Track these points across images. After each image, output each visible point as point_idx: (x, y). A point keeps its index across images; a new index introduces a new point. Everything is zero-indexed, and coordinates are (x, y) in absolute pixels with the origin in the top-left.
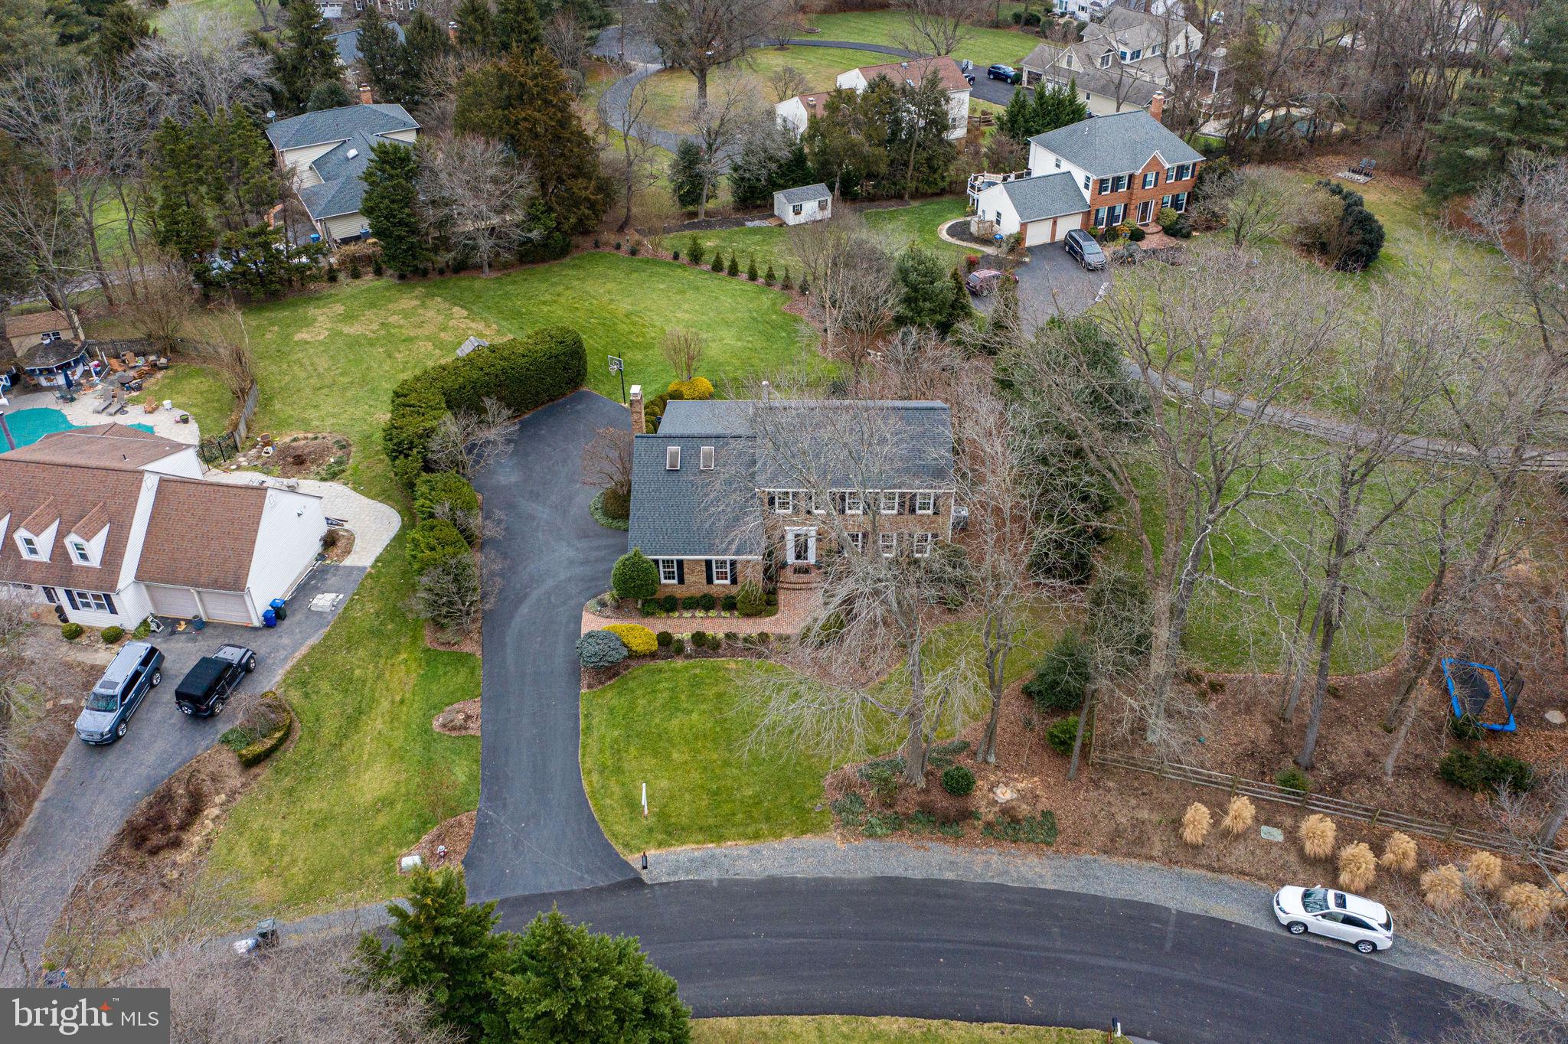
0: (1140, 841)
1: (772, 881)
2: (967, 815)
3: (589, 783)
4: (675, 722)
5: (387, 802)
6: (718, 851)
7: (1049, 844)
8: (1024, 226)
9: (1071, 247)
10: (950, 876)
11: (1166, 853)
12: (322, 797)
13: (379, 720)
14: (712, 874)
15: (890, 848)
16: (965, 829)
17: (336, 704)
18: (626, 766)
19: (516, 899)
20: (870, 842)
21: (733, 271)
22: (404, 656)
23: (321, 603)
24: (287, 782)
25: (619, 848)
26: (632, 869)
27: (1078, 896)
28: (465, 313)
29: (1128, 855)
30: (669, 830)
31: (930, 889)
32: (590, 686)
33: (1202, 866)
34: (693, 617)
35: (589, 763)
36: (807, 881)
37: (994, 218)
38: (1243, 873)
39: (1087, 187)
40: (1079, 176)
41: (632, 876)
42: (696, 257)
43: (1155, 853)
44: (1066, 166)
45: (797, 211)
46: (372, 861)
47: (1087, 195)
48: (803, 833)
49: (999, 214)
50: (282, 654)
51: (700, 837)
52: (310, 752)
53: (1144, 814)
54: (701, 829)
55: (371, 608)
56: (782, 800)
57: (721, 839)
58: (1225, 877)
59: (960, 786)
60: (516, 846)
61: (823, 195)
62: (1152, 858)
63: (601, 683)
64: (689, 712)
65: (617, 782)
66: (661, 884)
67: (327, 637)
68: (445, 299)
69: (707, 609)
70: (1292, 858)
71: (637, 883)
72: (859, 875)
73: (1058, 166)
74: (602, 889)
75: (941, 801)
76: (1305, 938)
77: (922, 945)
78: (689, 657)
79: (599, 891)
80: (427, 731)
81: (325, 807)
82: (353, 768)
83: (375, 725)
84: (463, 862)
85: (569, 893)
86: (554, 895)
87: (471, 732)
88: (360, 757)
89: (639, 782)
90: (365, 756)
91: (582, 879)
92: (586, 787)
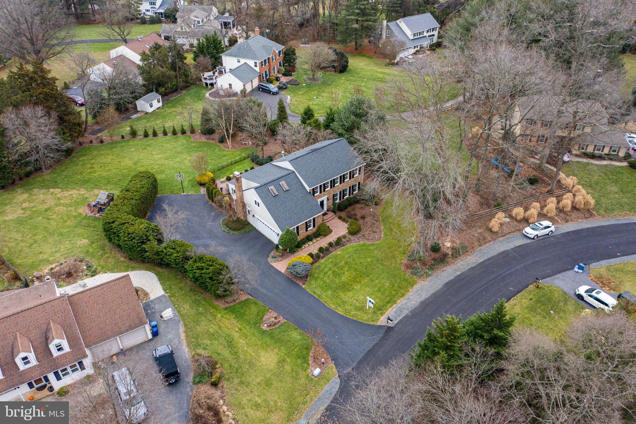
0: (484, 238)
1: (422, 303)
2: (445, 255)
3: (340, 311)
4: (343, 278)
5: (282, 362)
6: (399, 305)
7: (467, 251)
8: (244, 85)
9: (262, 89)
10: (458, 273)
11: (492, 238)
12: (256, 376)
13: (241, 340)
14: (405, 313)
15: (437, 276)
16: (448, 260)
17: (218, 345)
18: (345, 300)
19: (363, 357)
20: (430, 278)
21: (155, 134)
22: (219, 315)
23: (168, 315)
24: (236, 381)
25: (372, 323)
26: (384, 326)
27: (489, 259)
28: (60, 190)
29: (485, 243)
30: (379, 309)
31: (458, 279)
32: (304, 284)
33: (501, 237)
34: (309, 245)
35: (333, 307)
36: (431, 296)
37: (228, 86)
38: (509, 233)
39: (256, 66)
40: (251, 63)
41: (386, 328)
42: (134, 134)
43: (490, 239)
44: (243, 61)
45: (151, 106)
46: (303, 381)
47: (257, 69)
48: (413, 286)
49: (230, 85)
50: (176, 341)
51: (389, 305)
52: (230, 366)
53: (479, 231)
54: (387, 303)
55: (187, 306)
56: (398, 281)
57: (395, 302)
58: (507, 236)
59: (435, 249)
60: (342, 343)
61: (157, 96)
62: (490, 241)
63: (306, 281)
64: (344, 273)
65: (348, 306)
66: (397, 324)
67: (186, 325)
68: (39, 188)
69: (311, 240)
70: (516, 223)
71: (389, 329)
72: (440, 287)
73: (239, 62)
74: (383, 337)
75: (437, 255)
76: (539, 238)
77: (476, 292)
78: (323, 258)
79: (383, 338)
80: (264, 332)
81: (262, 378)
82: (253, 360)
83: (241, 342)
84: (332, 360)
85: (376, 345)
86: (373, 348)
87: (282, 322)
88: (251, 355)
89: (355, 301)
90: (253, 354)
91: (374, 338)
92: (341, 313)
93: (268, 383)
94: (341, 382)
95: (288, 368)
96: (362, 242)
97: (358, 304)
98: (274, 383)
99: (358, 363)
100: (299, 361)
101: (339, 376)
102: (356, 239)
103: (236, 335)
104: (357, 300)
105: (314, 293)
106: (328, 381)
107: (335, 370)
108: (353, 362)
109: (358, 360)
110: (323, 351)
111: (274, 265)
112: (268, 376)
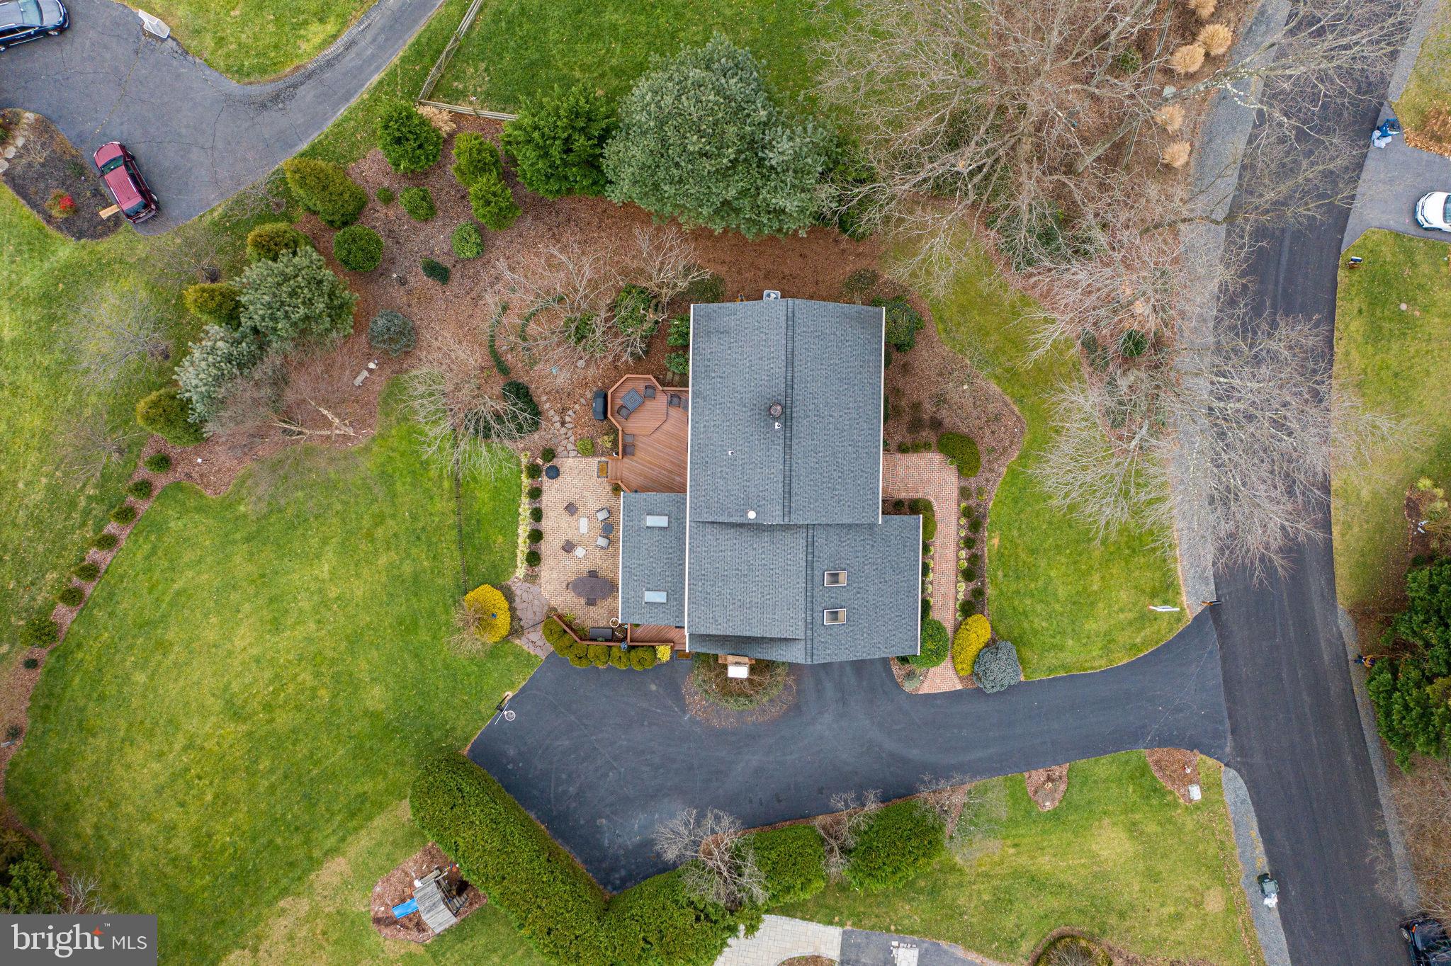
3: (1120, 659)
4: (1060, 590)
5: (1133, 829)
12: (1127, 885)
13: (1041, 860)
17: (1026, 906)
18: (1106, 629)
19: (1228, 700)
24: (1113, 920)
25: (1181, 627)
30: (1165, 587)
34: (932, 582)
35: (1100, 663)
46: (1189, 822)
51: (1171, 561)
55: (905, 908)
60: (1180, 711)
64: (1049, 578)
65: (1120, 635)
66: (1217, 589)
74: (1220, 636)
78: (984, 584)
79: (1223, 637)
80: (1055, 815)
81: (1138, 879)
82: (1095, 868)
83: (1044, 862)
84: (1192, 751)
85: (1224, 660)
86: (1225, 673)
87: (1065, 772)
88: (1083, 865)
89: (1122, 616)
90: (1083, 861)
91: (1211, 652)
92: (1125, 662)
93: (1153, 876)
94: (1239, 771)
95: (1152, 828)
96: (1004, 470)
97: (1131, 616)
98: (1160, 868)
99: (1230, 718)
100: (1154, 802)
101: (1226, 765)
102: (989, 475)
103: (1023, 860)
104: (1122, 610)
105: (1051, 671)
106: (1220, 786)
107: (1211, 762)
108: (1221, 722)
109: (1225, 713)
110: (1167, 752)
111: (926, 688)
112: (1141, 866)
